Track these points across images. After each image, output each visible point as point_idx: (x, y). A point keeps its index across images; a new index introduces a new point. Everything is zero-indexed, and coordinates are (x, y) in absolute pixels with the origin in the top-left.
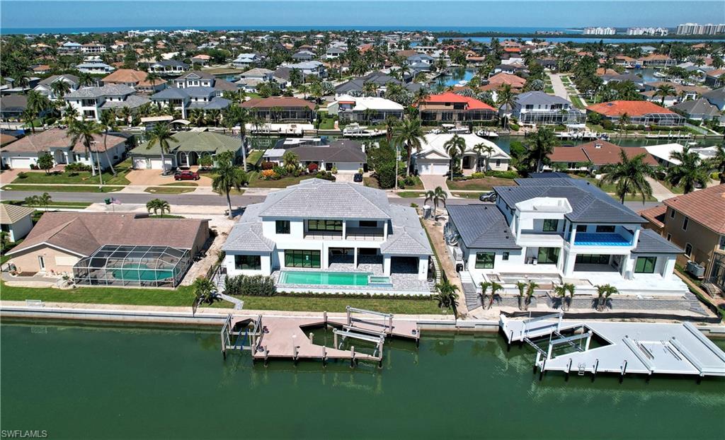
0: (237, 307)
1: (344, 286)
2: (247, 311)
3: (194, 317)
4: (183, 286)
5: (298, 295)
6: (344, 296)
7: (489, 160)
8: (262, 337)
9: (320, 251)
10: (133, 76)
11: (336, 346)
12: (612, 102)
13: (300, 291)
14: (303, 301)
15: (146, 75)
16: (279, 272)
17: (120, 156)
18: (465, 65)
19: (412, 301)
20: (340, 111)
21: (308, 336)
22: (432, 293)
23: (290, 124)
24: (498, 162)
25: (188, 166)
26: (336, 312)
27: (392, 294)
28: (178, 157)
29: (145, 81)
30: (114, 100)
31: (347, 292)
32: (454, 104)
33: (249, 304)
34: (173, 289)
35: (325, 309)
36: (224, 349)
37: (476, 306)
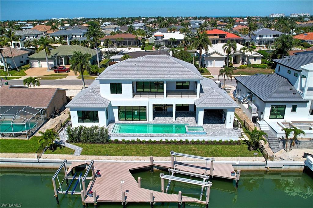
0: (76, 153)
1: (167, 134)
2: (84, 156)
3: (38, 162)
4: (36, 137)
5: (129, 143)
6: (167, 142)
7: (249, 57)
8: (94, 181)
9: (146, 107)
10: (44, 28)
11: (163, 190)
12: (307, 34)
13: (130, 139)
14: (133, 147)
15: (50, 27)
16: (114, 124)
17: (24, 61)
18: (217, 27)
19: (224, 146)
20: (155, 40)
21: (137, 180)
22: (240, 139)
23: (128, 48)
24: (255, 58)
25: (64, 65)
26: (161, 156)
27: (206, 140)
28: (57, 59)
29: (50, 30)
30: (30, 37)
31: (169, 139)
32: (219, 35)
33: (87, 150)
34: (27, 139)
35: (151, 154)
36: (56, 194)
37: (279, 149)
